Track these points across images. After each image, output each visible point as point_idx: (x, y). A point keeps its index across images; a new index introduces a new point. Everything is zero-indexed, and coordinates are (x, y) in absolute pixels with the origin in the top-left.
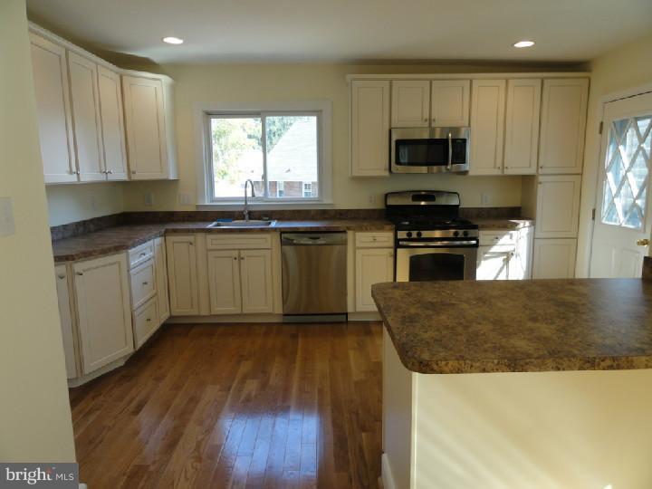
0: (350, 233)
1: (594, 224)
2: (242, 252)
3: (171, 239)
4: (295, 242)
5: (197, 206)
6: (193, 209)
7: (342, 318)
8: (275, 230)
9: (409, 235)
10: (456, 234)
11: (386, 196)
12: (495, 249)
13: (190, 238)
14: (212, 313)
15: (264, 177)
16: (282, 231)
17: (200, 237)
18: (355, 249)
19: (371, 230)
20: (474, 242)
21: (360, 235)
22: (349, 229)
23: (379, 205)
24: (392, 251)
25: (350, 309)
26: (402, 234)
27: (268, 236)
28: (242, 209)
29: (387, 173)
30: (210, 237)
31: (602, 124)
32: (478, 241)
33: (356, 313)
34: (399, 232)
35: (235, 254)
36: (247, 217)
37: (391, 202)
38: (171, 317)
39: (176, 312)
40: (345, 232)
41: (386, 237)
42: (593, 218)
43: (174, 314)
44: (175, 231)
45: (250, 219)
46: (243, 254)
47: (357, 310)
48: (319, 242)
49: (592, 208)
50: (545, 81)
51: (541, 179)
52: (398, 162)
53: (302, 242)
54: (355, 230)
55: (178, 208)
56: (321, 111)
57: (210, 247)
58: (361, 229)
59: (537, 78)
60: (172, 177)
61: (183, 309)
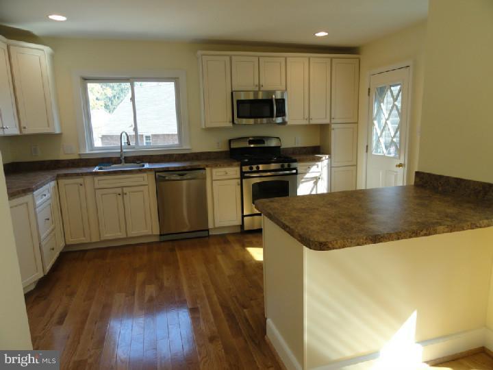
0: (208, 170)
1: (367, 156)
2: (124, 189)
3: (62, 182)
4: (167, 178)
5: (80, 155)
6: (77, 157)
7: (205, 234)
8: (150, 170)
9: (251, 168)
10: (282, 166)
11: (230, 141)
12: (308, 176)
13: (80, 180)
14: (102, 239)
15: (135, 129)
16: (156, 171)
17: (88, 179)
18: (212, 181)
19: (224, 167)
20: (294, 171)
21: (215, 170)
22: (207, 166)
23: (225, 148)
24: (239, 181)
25: (210, 226)
26: (246, 169)
27: (145, 175)
28: (119, 156)
29: (231, 125)
30: (97, 179)
31: (369, 89)
32: (297, 171)
33: (215, 228)
34: (244, 167)
35: (119, 190)
36: (123, 161)
37: (234, 145)
38: (66, 246)
39: (71, 241)
40: (204, 169)
41: (234, 171)
42: (367, 151)
43: (68, 243)
44: (66, 176)
45: (126, 162)
46: (125, 190)
47: (216, 226)
48: (185, 177)
49: (366, 144)
50: (334, 60)
51: (333, 126)
52: (238, 117)
53: (173, 178)
54: (211, 167)
55: (62, 157)
56: (178, 78)
57: (97, 186)
58: (216, 166)
59: (328, 58)
60: (58, 131)
61: (77, 238)
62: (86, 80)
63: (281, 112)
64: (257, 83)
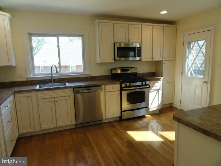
0: (103, 86)
1: (182, 77)
2: (55, 99)
3: (17, 96)
4: (81, 92)
5: (27, 78)
6: (25, 80)
7: (100, 122)
8: (71, 87)
9: (126, 85)
10: (142, 83)
11: (111, 70)
12: (154, 88)
13: (29, 94)
14: (42, 129)
15: (59, 63)
16: (74, 88)
17: (34, 94)
18: (105, 92)
19: (111, 84)
20: (147, 86)
21: (107, 87)
22: (103, 84)
24: (120, 92)
25: (104, 118)
26: (123, 85)
27: (67, 90)
28: (50, 78)
29: (113, 61)
30: (39, 93)
31: (183, 43)
32: (149, 85)
33: (106, 119)
35: (52, 100)
36: (53, 81)
37: (114, 72)
38: (20, 135)
39: (23, 131)
40: (101, 86)
41: (117, 87)
42: (182, 75)
43: (20, 133)
44: (20, 92)
45: (54, 83)
46: (56, 99)
47: (107, 118)
48: (91, 91)
49: (181, 71)
50: (164, 27)
51: (164, 62)
52: (118, 57)
53: (84, 92)
54: (105, 85)
55: (16, 79)
56: (84, 35)
57: (39, 97)
58: (108, 84)
59: (162, 26)
60: (14, 65)
61: (27, 130)
62: (31, 35)
63: (140, 55)
64: (127, 38)
